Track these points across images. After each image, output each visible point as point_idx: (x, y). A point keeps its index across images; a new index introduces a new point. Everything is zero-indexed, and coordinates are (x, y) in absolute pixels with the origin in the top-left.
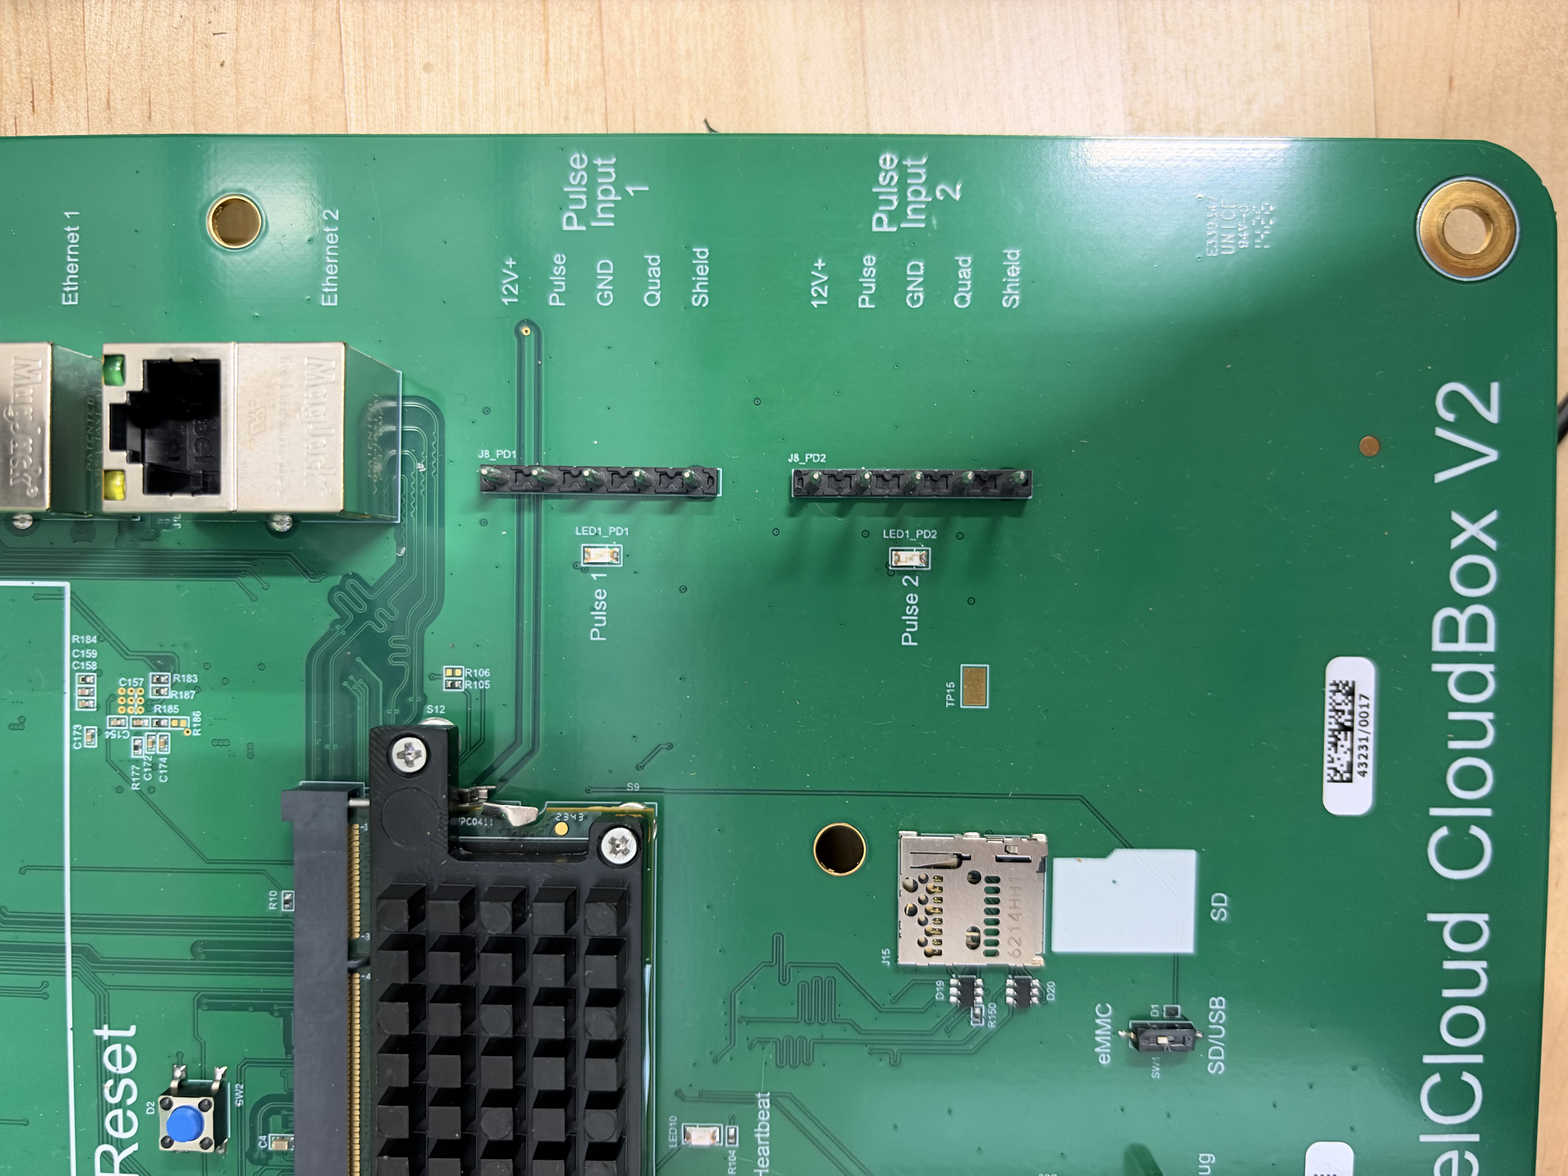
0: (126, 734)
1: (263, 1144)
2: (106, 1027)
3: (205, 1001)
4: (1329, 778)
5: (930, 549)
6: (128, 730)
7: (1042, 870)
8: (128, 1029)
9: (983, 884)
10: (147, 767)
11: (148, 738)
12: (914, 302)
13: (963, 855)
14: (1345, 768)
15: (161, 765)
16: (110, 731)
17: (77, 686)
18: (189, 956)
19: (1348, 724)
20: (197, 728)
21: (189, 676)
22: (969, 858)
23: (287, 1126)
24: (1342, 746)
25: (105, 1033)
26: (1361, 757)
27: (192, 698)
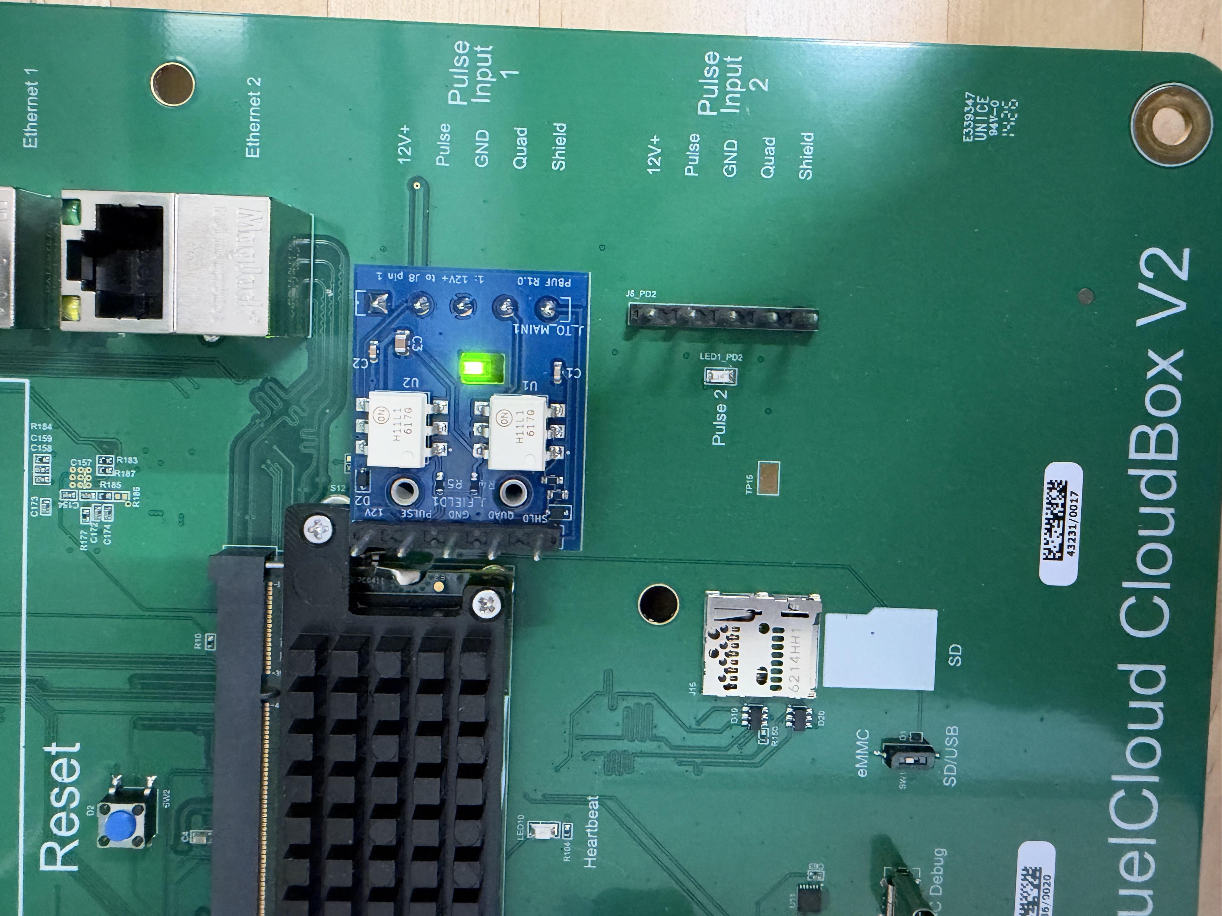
0: (76, 505)
1: (185, 839)
2: (54, 744)
3: (140, 722)
4: (1045, 557)
5: (737, 369)
6: (78, 501)
7: (816, 623)
8: (74, 746)
9: (771, 634)
10: (93, 532)
11: (95, 509)
12: (730, 173)
13: (756, 611)
14: (1057, 549)
15: (105, 531)
16: (62, 502)
17: (35, 465)
18: (128, 686)
19: (1061, 514)
20: (137, 501)
21: (130, 459)
22: (760, 613)
23: (207, 824)
24: (1056, 532)
25: (53, 749)
26: (1071, 541)
27: (133, 476)
